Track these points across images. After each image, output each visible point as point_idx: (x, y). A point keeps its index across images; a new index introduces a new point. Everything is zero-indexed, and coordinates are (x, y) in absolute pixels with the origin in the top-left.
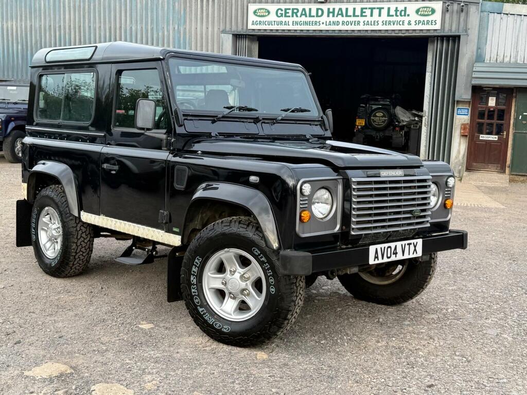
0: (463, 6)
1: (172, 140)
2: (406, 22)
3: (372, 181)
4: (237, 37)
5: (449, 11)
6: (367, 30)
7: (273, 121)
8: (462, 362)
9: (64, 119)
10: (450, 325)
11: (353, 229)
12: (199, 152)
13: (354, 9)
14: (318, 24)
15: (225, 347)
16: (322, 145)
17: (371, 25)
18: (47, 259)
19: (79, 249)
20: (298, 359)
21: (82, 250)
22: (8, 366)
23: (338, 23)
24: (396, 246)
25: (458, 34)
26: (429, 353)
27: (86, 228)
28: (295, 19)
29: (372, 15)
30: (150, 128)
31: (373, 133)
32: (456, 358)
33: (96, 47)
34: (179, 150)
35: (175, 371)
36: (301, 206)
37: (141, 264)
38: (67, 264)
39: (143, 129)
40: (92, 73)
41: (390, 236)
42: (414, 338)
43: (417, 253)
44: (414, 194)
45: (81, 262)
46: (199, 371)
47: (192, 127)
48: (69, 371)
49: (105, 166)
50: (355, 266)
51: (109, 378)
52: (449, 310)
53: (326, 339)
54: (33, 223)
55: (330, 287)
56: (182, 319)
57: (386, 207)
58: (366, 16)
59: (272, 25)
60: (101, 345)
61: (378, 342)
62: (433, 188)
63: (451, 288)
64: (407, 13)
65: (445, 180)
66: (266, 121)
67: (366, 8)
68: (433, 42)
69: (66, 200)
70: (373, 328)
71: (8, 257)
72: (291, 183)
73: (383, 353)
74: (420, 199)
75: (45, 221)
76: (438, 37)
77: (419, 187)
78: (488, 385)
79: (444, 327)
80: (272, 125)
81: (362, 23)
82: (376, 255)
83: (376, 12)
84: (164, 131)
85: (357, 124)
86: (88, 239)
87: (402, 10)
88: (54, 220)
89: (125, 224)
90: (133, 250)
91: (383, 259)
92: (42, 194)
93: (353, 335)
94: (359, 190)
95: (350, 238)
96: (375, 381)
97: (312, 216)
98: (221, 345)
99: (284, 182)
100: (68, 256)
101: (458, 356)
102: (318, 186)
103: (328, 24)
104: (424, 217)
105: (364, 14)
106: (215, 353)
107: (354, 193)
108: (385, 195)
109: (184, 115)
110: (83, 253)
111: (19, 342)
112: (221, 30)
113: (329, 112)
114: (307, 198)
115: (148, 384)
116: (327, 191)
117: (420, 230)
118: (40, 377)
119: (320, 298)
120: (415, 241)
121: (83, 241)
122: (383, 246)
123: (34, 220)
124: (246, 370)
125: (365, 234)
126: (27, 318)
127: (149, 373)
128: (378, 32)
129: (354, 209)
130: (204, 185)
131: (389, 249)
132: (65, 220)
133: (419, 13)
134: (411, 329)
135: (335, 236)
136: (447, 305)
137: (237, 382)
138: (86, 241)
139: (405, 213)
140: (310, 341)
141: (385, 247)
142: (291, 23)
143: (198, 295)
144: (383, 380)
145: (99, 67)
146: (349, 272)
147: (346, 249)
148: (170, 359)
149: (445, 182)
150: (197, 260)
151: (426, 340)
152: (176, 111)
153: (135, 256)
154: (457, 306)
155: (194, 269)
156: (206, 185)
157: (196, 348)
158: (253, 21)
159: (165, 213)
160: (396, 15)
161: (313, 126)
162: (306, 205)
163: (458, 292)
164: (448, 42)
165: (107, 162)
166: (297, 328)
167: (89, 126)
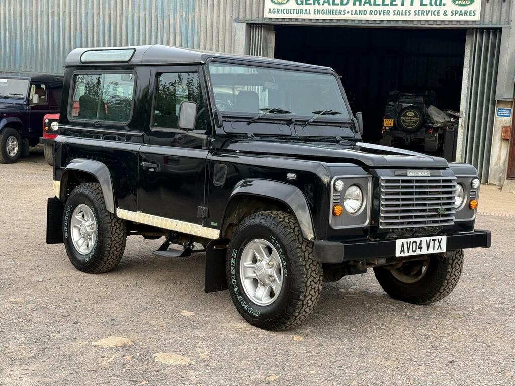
1: (212, 140)
2: (441, 13)
3: (399, 180)
4: (251, 26)
6: (398, 21)
7: (305, 123)
8: (482, 347)
9: (100, 118)
10: (475, 319)
11: (381, 223)
12: (238, 151)
14: (343, 13)
15: (263, 331)
16: (352, 146)
17: (402, 15)
18: (80, 256)
19: (113, 244)
20: (331, 341)
21: (116, 245)
22: (75, 339)
23: (365, 12)
24: (421, 241)
25: (500, 26)
26: (452, 339)
27: (120, 224)
28: (317, 7)
29: (403, 4)
30: (192, 128)
31: (403, 135)
32: (476, 343)
33: (135, 50)
34: (218, 150)
35: (221, 346)
36: (334, 201)
37: (179, 257)
38: (102, 259)
39: (185, 129)
40: (131, 75)
41: (416, 232)
42: (440, 328)
43: (441, 249)
44: (439, 193)
45: (114, 257)
46: (244, 347)
47: (230, 127)
48: (130, 343)
49: (144, 164)
50: (382, 258)
51: (166, 350)
52: (475, 308)
53: (356, 327)
54: (66, 220)
55: (358, 287)
56: (219, 310)
57: (413, 205)
58: (396, 5)
59: (291, 13)
60: (151, 327)
61: (406, 330)
62: (458, 189)
63: (479, 291)
64: (443, 2)
65: (470, 181)
66: (298, 123)
68: (472, 34)
69: (103, 197)
70: (401, 320)
71: (35, 255)
72: (325, 180)
73: (410, 338)
74: (445, 198)
75: (78, 218)
76: (477, 28)
77: (444, 187)
78: (504, 363)
79: (468, 321)
80: (304, 127)
81: (392, 13)
82: (403, 248)
84: (204, 131)
85: (385, 124)
86: (122, 235)
88: (88, 217)
89: (163, 220)
90: (170, 244)
91: (408, 252)
92: (76, 192)
93: (382, 325)
94: (387, 187)
95: (378, 232)
96: (402, 357)
97: (344, 210)
98: (260, 330)
99: (319, 180)
100: (102, 251)
101: (479, 342)
102: (351, 183)
103: (353, 13)
104: (449, 215)
106: (255, 335)
107: (383, 190)
108: (412, 193)
109: (223, 117)
110: (117, 248)
111: (77, 322)
112: (234, 18)
113: (359, 114)
114: (339, 194)
115: (201, 355)
116: (358, 188)
117: (445, 228)
118: (106, 347)
119: (349, 296)
120: (439, 237)
121: (117, 237)
122: (409, 240)
123: (66, 218)
124: (285, 348)
125: (392, 229)
126: (76, 305)
127: (200, 347)
128: (409, 22)
129: (382, 205)
130: (242, 182)
131: (415, 244)
132: (100, 216)
133: (457, 2)
134: (436, 321)
135: (364, 230)
136: (473, 304)
137: (278, 356)
138: (120, 237)
139: (430, 210)
140: (342, 328)
141: (410, 242)
142: (312, 12)
143: (237, 285)
144: (409, 357)
145: (138, 69)
146: (377, 264)
147: (375, 241)
148: (215, 338)
149: (470, 184)
150: (234, 253)
151: (450, 330)
152: (216, 113)
153: (172, 250)
154: (483, 305)
155: (233, 261)
156: (245, 182)
157: (237, 331)
158: (270, 9)
159: (204, 208)
160: (431, 5)
161: (343, 128)
162: (339, 201)
163: (485, 294)
164: (488, 34)
165: (145, 160)
166: (329, 318)
167: (126, 126)
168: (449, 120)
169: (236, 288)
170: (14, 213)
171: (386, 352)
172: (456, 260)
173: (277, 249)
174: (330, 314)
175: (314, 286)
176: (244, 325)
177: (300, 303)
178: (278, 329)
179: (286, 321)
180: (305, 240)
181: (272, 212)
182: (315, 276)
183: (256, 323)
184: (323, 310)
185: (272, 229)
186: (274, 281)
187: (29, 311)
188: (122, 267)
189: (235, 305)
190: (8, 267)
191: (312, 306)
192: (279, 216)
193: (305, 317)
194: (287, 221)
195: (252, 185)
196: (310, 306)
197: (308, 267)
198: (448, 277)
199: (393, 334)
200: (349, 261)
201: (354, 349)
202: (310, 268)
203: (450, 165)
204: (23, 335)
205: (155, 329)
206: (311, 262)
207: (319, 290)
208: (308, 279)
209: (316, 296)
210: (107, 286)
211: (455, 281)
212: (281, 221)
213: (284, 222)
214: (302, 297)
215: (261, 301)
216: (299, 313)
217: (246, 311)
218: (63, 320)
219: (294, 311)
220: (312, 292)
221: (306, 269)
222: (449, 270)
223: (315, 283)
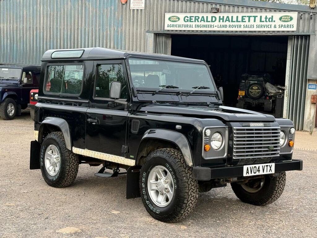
0: (311, 15)
2: (273, 26)
3: (245, 129)
4: (157, 35)
5: (302, 18)
6: (246, 31)
7: (188, 94)
8: (298, 232)
9: (63, 92)
10: (293, 215)
11: (234, 156)
12: (146, 112)
13: (237, 17)
14: (212, 27)
15: (162, 223)
16: (216, 108)
17: (249, 27)
18: (51, 177)
19: (70, 170)
20: (204, 229)
21: (72, 170)
22: (46, 228)
23: (226, 26)
24: (259, 166)
25: (309, 34)
26: (279, 228)
27: (75, 157)
28: (197, 23)
29: (249, 21)
30: (118, 98)
31: (251, 101)
32: (294, 230)
33: (84, 50)
34: (134, 111)
35: (136, 233)
36: (205, 142)
37: (110, 177)
38: (63, 178)
39: (114, 98)
40: (81, 66)
41: (256, 161)
42: (271, 220)
43: (271, 171)
44: (270, 137)
45: (71, 177)
46: (150, 233)
47: (142, 97)
48: (79, 231)
49: (89, 120)
50: (235, 177)
51: (101, 235)
52: (294, 208)
53: (219, 220)
54: (42, 155)
55: (222, 195)
56: (135, 210)
57: (253, 144)
58: (245, 22)
59: (181, 27)
60: (93, 220)
61: (250, 222)
62: (282, 134)
63: (296, 197)
64: (273, 20)
65: (289, 129)
66: (183, 94)
67: (245, 16)
68: (292, 39)
69: (64, 140)
70: (247, 216)
71: (23, 176)
72: (199, 129)
73: (253, 227)
74: (274, 140)
75: (50, 154)
76: (295, 36)
77: (273, 133)
79: (289, 216)
80: (187, 96)
81: (242, 27)
82: (248, 171)
83: (252, 19)
84: (126, 100)
85: (239, 94)
86: (76, 163)
87: (270, 18)
88: (55, 153)
89: (101, 154)
90: (105, 169)
91: (251, 173)
92: (48, 137)
93: (236, 219)
94: (237, 133)
95: (232, 161)
97: (211, 148)
98: (160, 222)
99: (195, 129)
100: (64, 173)
102: (215, 131)
103: (219, 27)
104: (276, 150)
105: (244, 20)
106: (157, 225)
107: (235, 135)
108: (253, 137)
109: (137, 91)
110: (73, 172)
111: (47, 218)
112: (146, 30)
113: (221, 89)
114: (208, 138)
116: (219, 134)
117: (274, 158)
118: (65, 233)
119: (216, 200)
120: (270, 164)
121: (73, 165)
122: (251, 166)
123: (42, 153)
124: (175, 233)
125: (241, 159)
126: (47, 207)
127: (123, 233)
128: (253, 32)
129: (235, 144)
130: (149, 131)
131: (255, 168)
132: (63, 152)
133: (282, 20)
134: (269, 216)
135: (224, 160)
136: (293, 206)
138: (74, 165)
139: (264, 147)
140: (211, 221)
142: (194, 26)
143: (146, 194)
145: (85, 61)
146: (232, 180)
147: (230, 167)
148: (132, 228)
149: (289, 131)
150: (144, 174)
151: (278, 222)
152: (133, 88)
153: (106, 173)
154: (299, 206)
155: (143, 179)
156: (151, 131)
157: (146, 223)
158: (168, 25)
159: (126, 147)
160: (266, 21)
161: (211, 97)
162: (208, 142)
163: (300, 199)
164: (302, 39)
165: (90, 118)
166: (203, 215)
167: (78, 97)
168: (278, 91)
169: (145, 196)
170: (11, 151)
171: (238, 236)
172: (282, 178)
173: (170, 172)
174: (204, 212)
175: (193, 194)
176: (150, 219)
177: (184, 205)
178: (171, 222)
179: (176, 217)
180: (187, 166)
181: (167, 149)
182: (194, 188)
183: (157, 218)
184: (199, 210)
185: (167, 159)
186: (168, 192)
187: (18, 211)
188: (76, 184)
189: (145, 207)
190: (6, 184)
191: (192, 207)
192: (172, 152)
193: (188, 214)
194: (176, 154)
195: (155, 132)
196: (191, 207)
197: (189, 183)
198: (276, 189)
199: (243, 224)
200: (215, 179)
201: (218, 234)
202: (191, 183)
203: (276, 119)
204: (14, 226)
205: (95, 222)
206: (191, 180)
207: (196, 197)
208: (189, 190)
209: (194, 201)
210: (66, 195)
211: (281, 191)
212: (172, 155)
213: (174, 155)
214: (185, 202)
215: (161, 204)
216: (184, 212)
217: (152, 211)
218: (39, 217)
219: (181, 210)
220: (192, 199)
221: (188, 184)
222: (277, 184)
223: (193, 193)
